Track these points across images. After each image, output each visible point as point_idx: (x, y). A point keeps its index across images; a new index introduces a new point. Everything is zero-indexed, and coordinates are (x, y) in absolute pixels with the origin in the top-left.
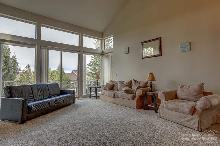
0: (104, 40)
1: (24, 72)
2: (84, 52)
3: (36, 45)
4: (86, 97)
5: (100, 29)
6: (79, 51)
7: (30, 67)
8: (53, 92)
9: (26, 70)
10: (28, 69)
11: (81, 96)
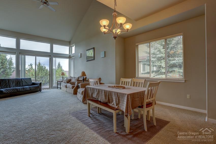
0: (71, 47)
1: (28, 69)
2: (54, 56)
3: (16, 53)
4: (55, 88)
5: (68, 39)
6: (50, 56)
7: (32, 66)
8: (25, 84)
9: (28, 68)
10: (30, 67)
11: (52, 87)
